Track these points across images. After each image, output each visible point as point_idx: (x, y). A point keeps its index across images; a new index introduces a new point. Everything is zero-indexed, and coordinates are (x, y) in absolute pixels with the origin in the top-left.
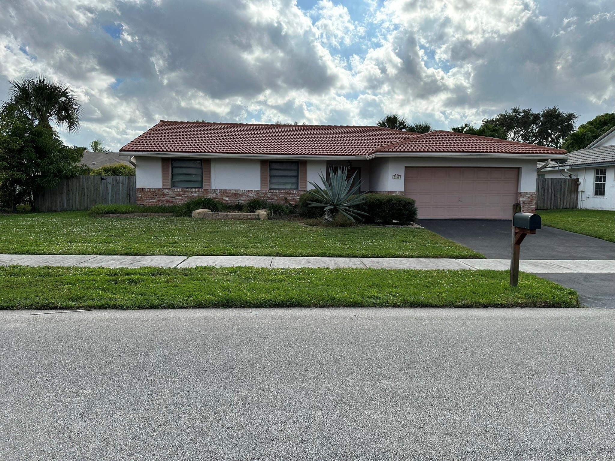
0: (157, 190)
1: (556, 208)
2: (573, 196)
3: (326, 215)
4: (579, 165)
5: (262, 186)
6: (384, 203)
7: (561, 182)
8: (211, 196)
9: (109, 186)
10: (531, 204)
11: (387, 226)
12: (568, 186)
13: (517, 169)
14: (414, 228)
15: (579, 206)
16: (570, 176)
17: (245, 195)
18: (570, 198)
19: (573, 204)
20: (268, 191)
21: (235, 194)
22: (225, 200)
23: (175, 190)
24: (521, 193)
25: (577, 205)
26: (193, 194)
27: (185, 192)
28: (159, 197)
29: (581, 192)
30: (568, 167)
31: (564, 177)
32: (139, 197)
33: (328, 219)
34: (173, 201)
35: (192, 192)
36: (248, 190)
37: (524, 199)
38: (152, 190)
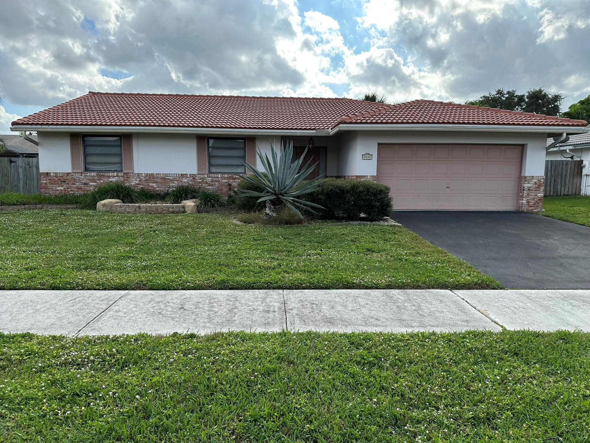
0: (65, 175)
1: (556, 195)
2: (575, 181)
3: (267, 209)
4: (585, 145)
5: (199, 169)
6: (348, 192)
7: (563, 164)
8: (133, 182)
9: (21, 170)
10: (538, 190)
11: (351, 222)
12: (570, 168)
13: (520, 147)
14: (388, 226)
15: (583, 192)
16: (572, 157)
17: (177, 181)
18: (573, 183)
19: (576, 189)
20: (206, 175)
21: (164, 179)
22: (152, 187)
23: (88, 174)
24: (525, 177)
25: (580, 191)
26: (110, 180)
27: (100, 177)
28: (68, 184)
29: (585, 176)
30: (571, 147)
31: (565, 159)
32: (42, 183)
33: (270, 214)
34: (86, 188)
35: (109, 177)
36: (182, 174)
37: (529, 185)
38: (59, 174)
